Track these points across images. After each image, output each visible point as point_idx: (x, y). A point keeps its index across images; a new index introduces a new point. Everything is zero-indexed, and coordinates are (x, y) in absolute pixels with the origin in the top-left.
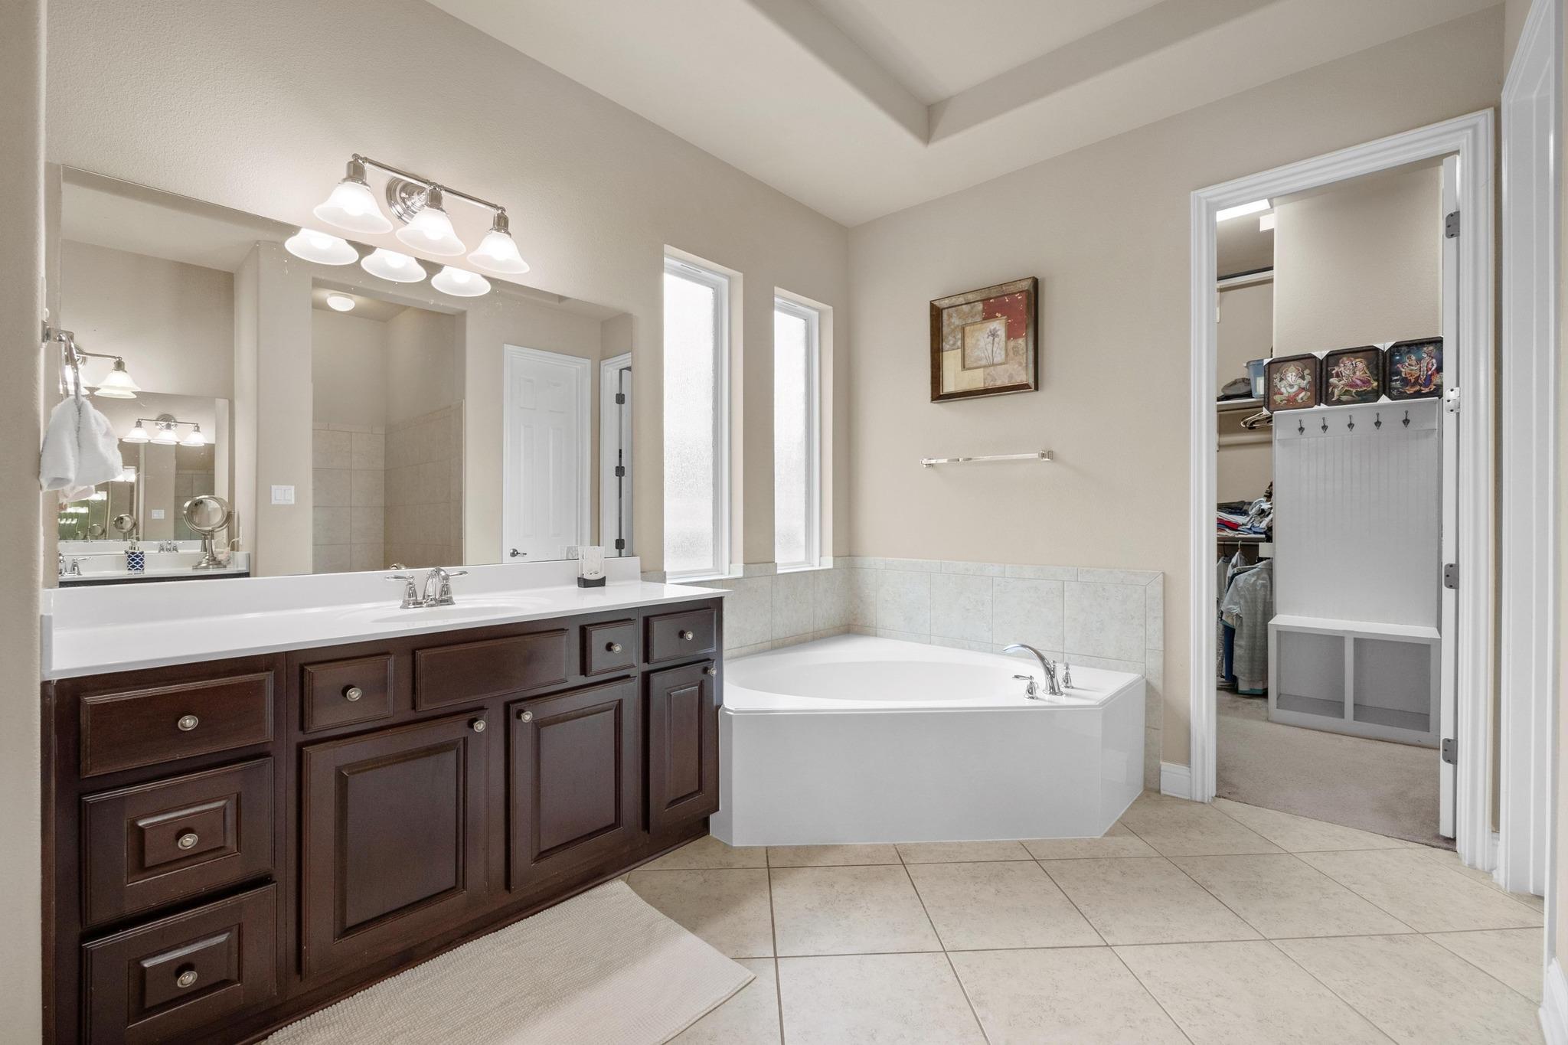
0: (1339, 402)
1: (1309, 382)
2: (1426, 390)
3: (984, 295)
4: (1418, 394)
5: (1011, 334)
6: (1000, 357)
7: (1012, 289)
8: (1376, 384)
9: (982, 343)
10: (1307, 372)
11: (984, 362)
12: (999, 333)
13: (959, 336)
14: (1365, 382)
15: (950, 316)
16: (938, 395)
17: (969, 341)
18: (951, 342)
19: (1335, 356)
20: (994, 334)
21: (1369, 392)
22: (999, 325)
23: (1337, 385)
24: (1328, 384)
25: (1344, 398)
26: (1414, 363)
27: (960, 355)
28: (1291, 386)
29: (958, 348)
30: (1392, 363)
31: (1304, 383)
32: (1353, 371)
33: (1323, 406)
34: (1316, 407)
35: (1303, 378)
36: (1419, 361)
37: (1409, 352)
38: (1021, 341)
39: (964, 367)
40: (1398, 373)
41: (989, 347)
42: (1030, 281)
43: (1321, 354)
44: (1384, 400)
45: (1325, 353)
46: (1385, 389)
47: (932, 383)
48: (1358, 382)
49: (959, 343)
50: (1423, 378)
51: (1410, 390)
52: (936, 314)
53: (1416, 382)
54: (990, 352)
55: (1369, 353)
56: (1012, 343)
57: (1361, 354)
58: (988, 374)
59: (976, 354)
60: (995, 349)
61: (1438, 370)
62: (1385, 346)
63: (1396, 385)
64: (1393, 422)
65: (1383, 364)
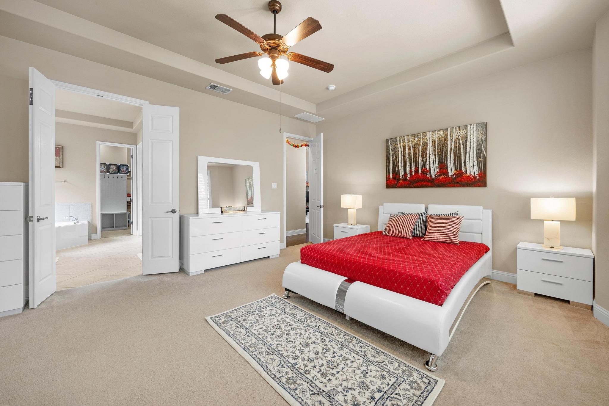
0: (111, 173)
2: (125, 173)
4: (124, 174)
10: (106, 166)
14: (115, 170)
19: (110, 165)
21: (116, 172)
23: (111, 170)
24: (109, 170)
25: (112, 172)
28: (103, 169)
30: (120, 168)
31: (105, 169)
32: (113, 168)
33: (108, 173)
34: (107, 174)
35: (105, 168)
36: (124, 168)
37: (122, 166)
40: (121, 170)
43: (108, 164)
44: (119, 174)
46: (119, 172)
51: (123, 173)
53: (123, 172)
55: (116, 165)
61: (127, 170)
62: (119, 164)
63: (120, 171)
64: (120, 178)
65: (118, 168)
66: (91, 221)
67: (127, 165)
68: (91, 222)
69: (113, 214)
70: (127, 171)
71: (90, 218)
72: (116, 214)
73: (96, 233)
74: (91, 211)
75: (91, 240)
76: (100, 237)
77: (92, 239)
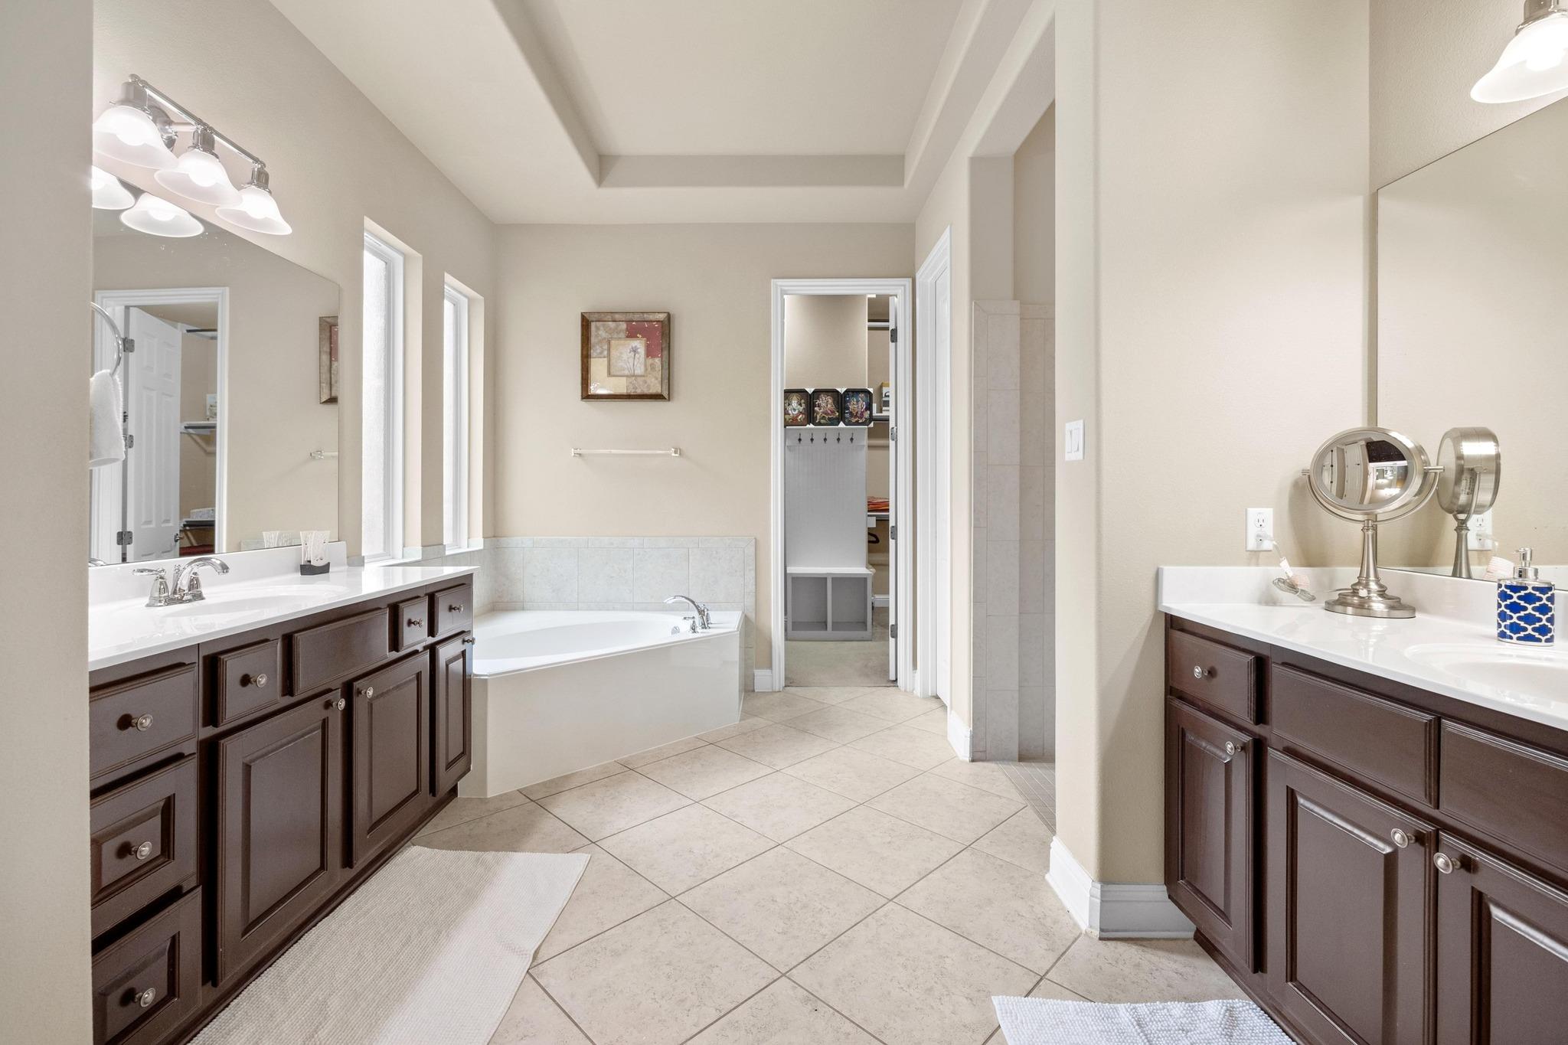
0: (820, 424)
1: (804, 409)
3: (629, 317)
4: (857, 423)
5: (649, 353)
6: (639, 371)
7: (651, 317)
8: (837, 414)
9: (625, 357)
10: (803, 401)
11: (626, 372)
12: (639, 350)
13: (606, 347)
14: (833, 412)
15: (598, 328)
16: (587, 396)
17: (614, 353)
18: (598, 351)
19: (818, 393)
20: (635, 351)
21: (834, 419)
22: (639, 344)
23: (818, 412)
24: (814, 411)
25: (822, 421)
26: (855, 403)
27: (606, 363)
28: (795, 410)
29: (604, 357)
30: (846, 402)
31: (801, 409)
32: (825, 404)
33: (811, 425)
34: (808, 426)
35: (800, 405)
36: (858, 401)
37: (853, 396)
38: (657, 361)
39: (609, 374)
40: (848, 409)
41: (631, 360)
42: (666, 315)
43: (810, 390)
44: (842, 425)
45: (813, 390)
46: (841, 418)
47: (582, 384)
48: (829, 412)
49: (606, 353)
50: (859, 413)
51: (854, 420)
52: (586, 324)
53: (856, 416)
54: (631, 364)
55: (833, 392)
56: (650, 361)
57: (830, 394)
58: (631, 383)
59: (620, 364)
60: (635, 364)
61: (866, 409)
62: (842, 390)
63: (847, 415)
64: (845, 439)
65: (841, 400)
66: (752, 616)
67: (869, 392)
68: (754, 615)
69: (826, 579)
70: (867, 414)
71: (750, 601)
72: (832, 578)
73: (770, 667)
74: (753, 573)
75: (754, 691)
76: (783, 683)
77: (756, 691)
